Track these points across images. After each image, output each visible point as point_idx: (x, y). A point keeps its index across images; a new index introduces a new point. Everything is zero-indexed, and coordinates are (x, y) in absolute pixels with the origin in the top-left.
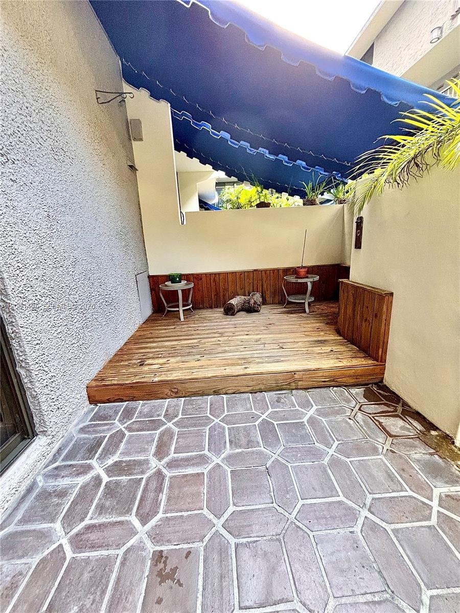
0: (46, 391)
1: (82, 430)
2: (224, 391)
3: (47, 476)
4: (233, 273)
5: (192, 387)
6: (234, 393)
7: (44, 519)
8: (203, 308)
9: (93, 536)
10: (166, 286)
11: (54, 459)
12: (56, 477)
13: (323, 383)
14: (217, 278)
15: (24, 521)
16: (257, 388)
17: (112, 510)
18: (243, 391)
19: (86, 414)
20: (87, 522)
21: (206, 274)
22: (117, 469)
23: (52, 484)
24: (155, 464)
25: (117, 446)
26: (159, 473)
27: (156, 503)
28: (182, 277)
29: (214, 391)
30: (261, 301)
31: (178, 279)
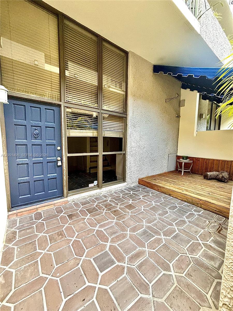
0: (129, 173)
1: (133, 187)
2: (172, 195)
3: (124, 189)
4: (217, 160)
5: (163, 190)
6: (175, 198)
7: (121, 193)
8: (198, 174)
9: (125, 198)
10: (180, 160)
11: (127, 188)
12: (125, 190)
13: (215, 211)
14: (207, 162)
15: (118, 192)
16: (184, 200)
17: (129, 197)
18: (179, 198)
19: (136, 185)
20: (125, 196)
21: (202, 158)
22: (134, 194)
23: (124, 190)
24: (141, 197)
25: (137, 192)
26: (141, 198)
27: (136, 201)
28: (187, 158)
29: (169, 194)
30: (228, 177)
31: (185, 158)
